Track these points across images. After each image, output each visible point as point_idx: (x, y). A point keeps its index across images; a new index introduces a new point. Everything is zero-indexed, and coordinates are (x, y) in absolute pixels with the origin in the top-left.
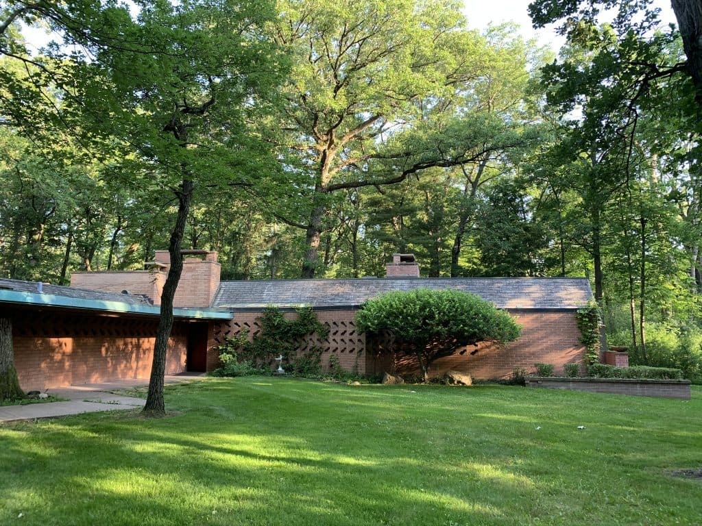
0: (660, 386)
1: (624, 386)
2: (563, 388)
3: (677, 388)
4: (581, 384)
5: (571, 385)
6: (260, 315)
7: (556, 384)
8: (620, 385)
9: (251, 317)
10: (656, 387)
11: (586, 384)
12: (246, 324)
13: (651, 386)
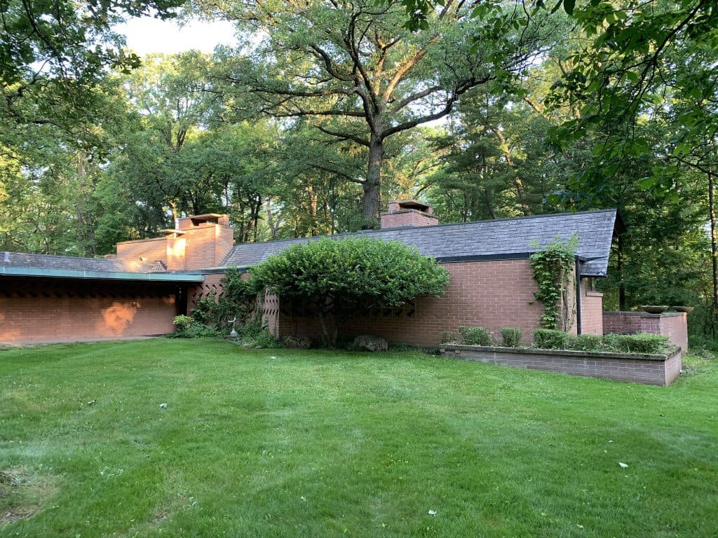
0: (618, 362)
1: (565, 361)
2: (485, 360)
3: (643, 365)
4: (507, 356)
5: (495, 356)
6: (223, 276)
7: (477, 355)
8: (559, 359)
9: (216, 279)
10: (611, 364)
11: (514, 356)
12: (214, 286)
13: (603, 361)
